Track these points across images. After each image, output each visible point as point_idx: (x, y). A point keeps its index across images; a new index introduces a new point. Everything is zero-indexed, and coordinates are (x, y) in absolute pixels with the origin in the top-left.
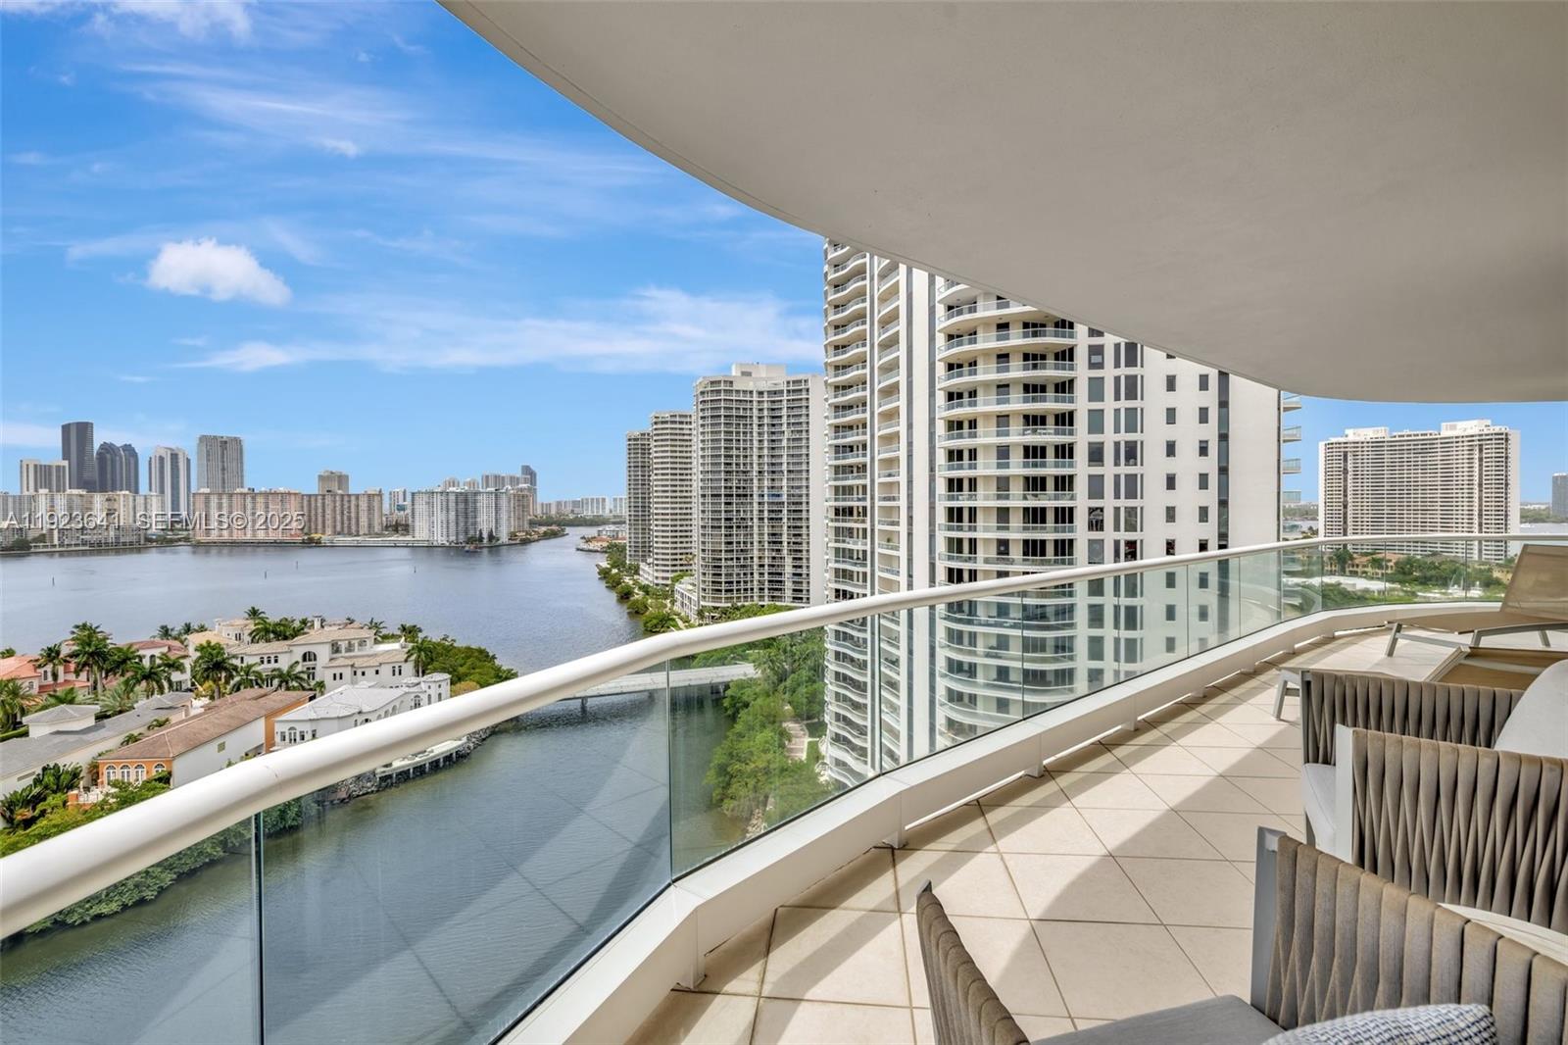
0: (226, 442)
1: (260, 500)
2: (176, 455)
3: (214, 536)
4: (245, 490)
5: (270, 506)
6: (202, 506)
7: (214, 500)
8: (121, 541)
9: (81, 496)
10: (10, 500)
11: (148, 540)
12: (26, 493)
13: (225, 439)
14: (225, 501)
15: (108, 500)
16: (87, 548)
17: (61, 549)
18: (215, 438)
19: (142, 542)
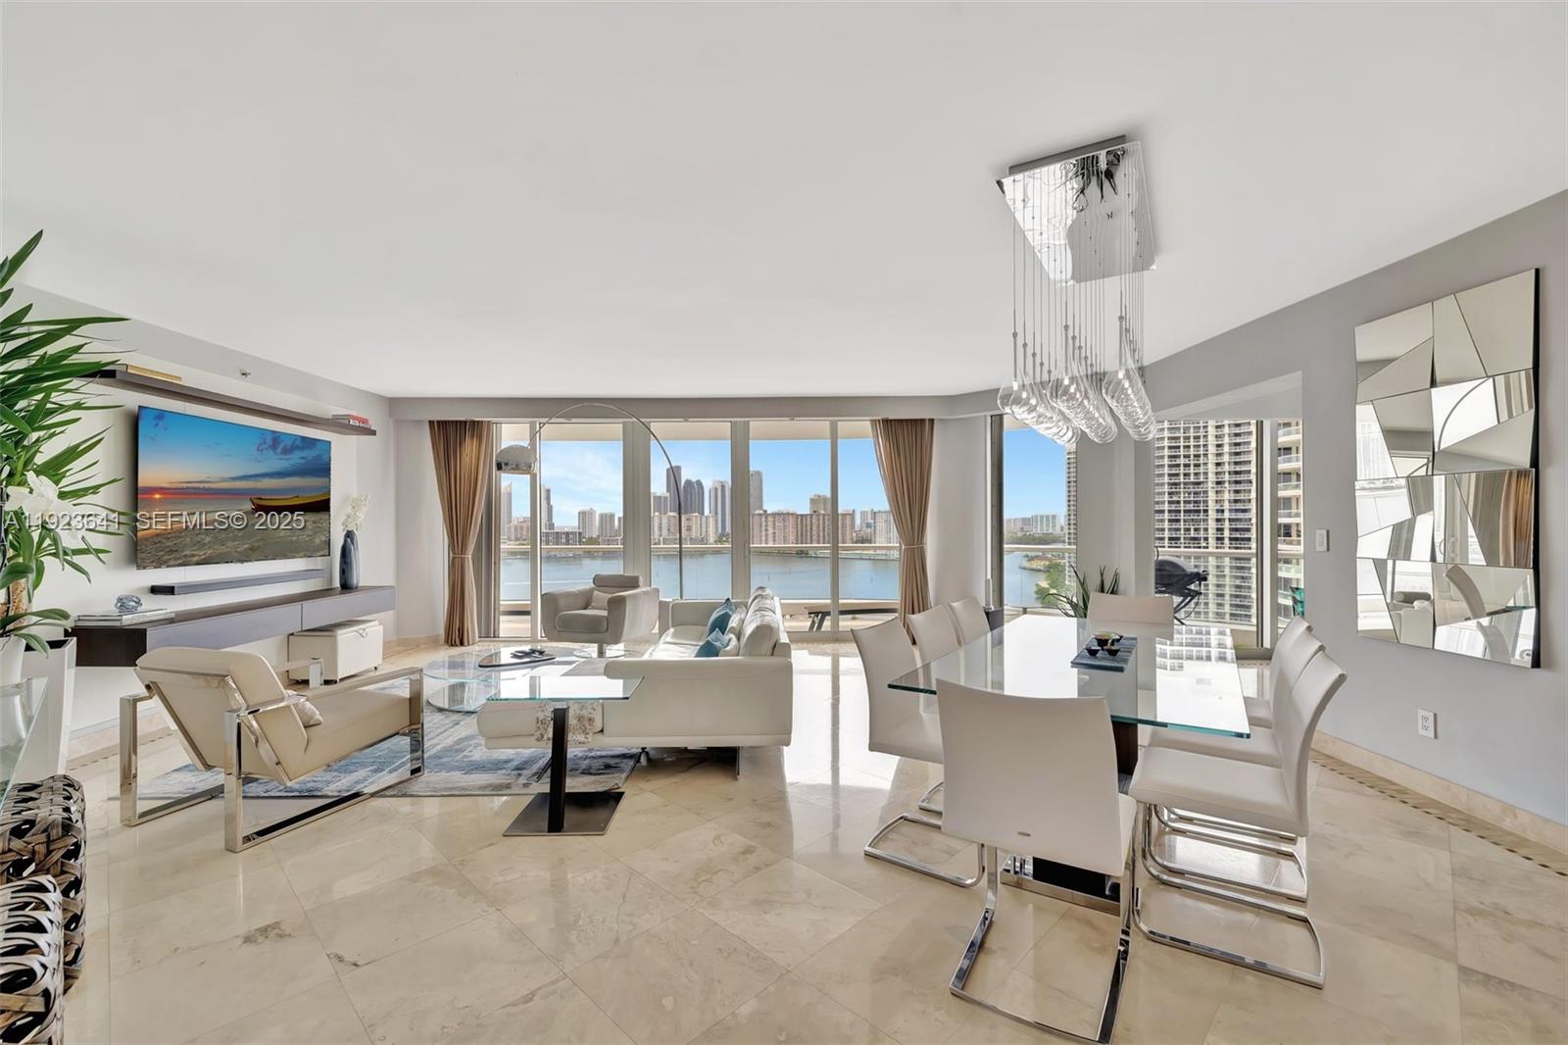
1: (770, 519)
4: (761, 512)
5: (777, 524)
9: (674, 517)
15: (687, 520)
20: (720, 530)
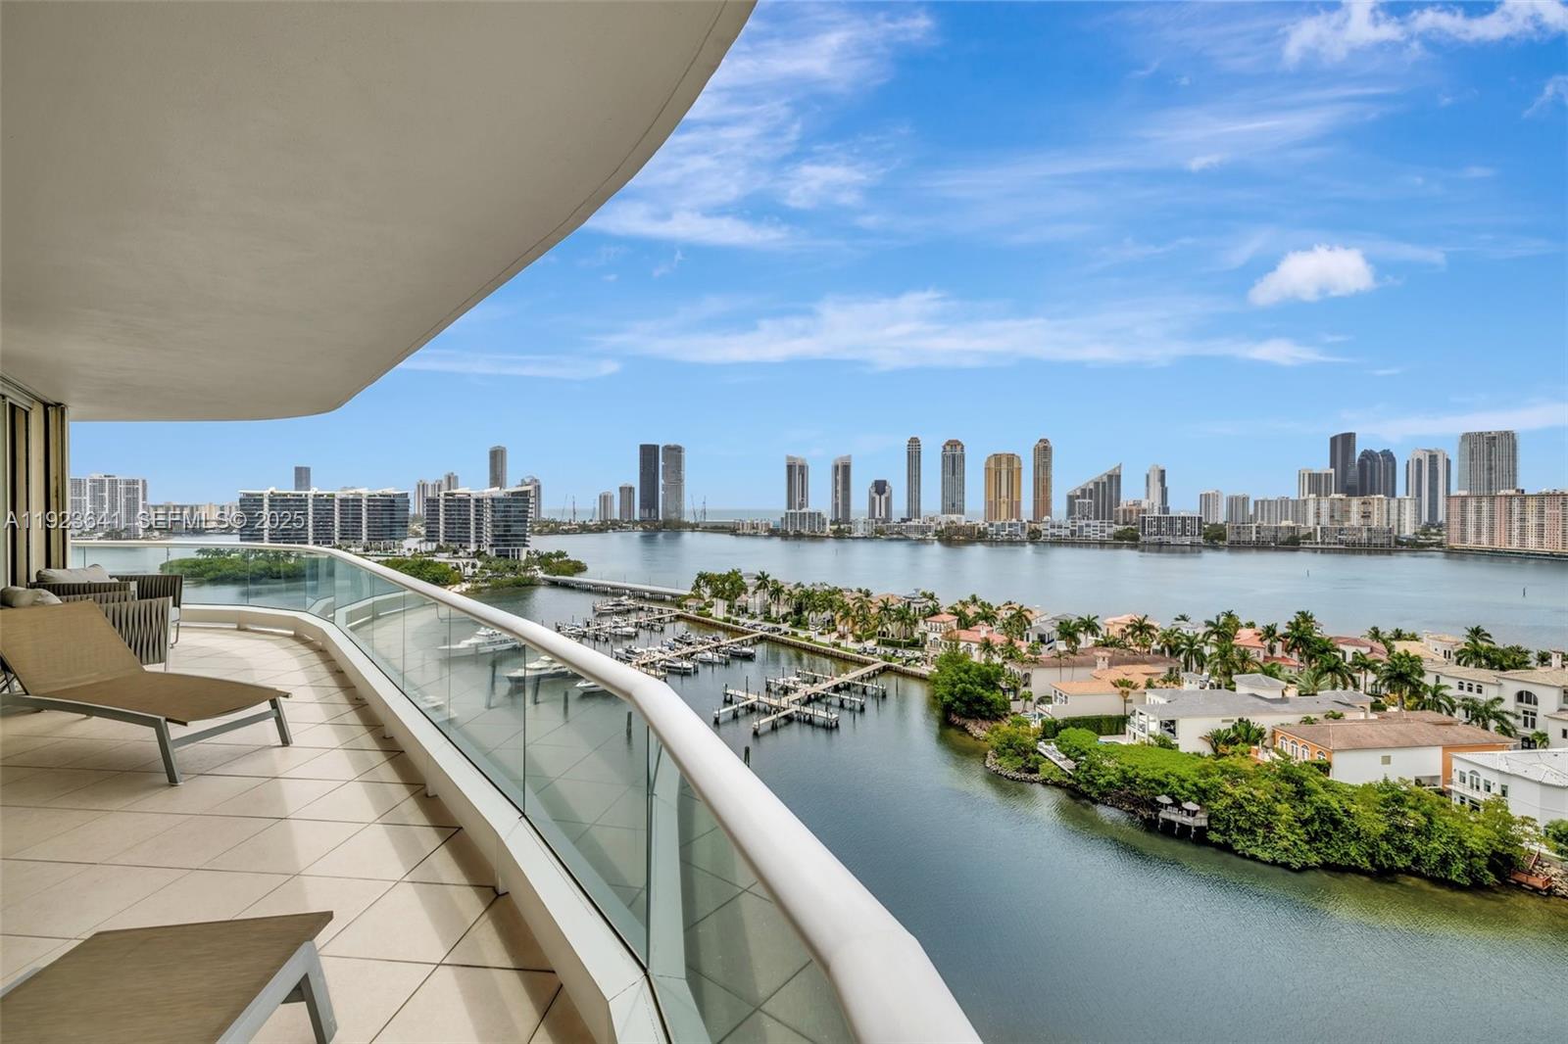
0: (1494, 438)
1: (1532, 504)
2: (1436, 456)
3: (1471, 542)
4: (1512, 492)
5: (1547, 511)
6: (1458, 509)
7: (1472, 504)
8: (1374, 541)
9: (1341, 500)
10: (1290, 503)
11: (1398, 542)
12: (1302, 498)
13: (1493, 434)
14: (1485, 504)
15: (1363, 503)
16: (1342, 547)
17: (1324, 546)
18: (1481, 434)
19: (1393, 544)
20: (1425, 518)
